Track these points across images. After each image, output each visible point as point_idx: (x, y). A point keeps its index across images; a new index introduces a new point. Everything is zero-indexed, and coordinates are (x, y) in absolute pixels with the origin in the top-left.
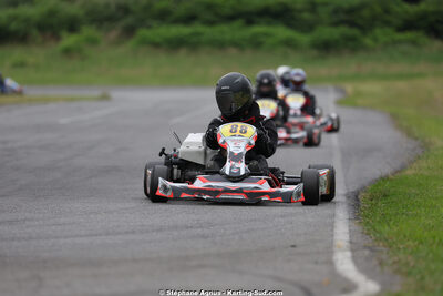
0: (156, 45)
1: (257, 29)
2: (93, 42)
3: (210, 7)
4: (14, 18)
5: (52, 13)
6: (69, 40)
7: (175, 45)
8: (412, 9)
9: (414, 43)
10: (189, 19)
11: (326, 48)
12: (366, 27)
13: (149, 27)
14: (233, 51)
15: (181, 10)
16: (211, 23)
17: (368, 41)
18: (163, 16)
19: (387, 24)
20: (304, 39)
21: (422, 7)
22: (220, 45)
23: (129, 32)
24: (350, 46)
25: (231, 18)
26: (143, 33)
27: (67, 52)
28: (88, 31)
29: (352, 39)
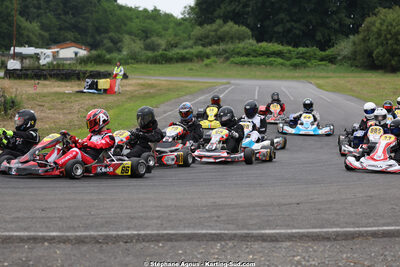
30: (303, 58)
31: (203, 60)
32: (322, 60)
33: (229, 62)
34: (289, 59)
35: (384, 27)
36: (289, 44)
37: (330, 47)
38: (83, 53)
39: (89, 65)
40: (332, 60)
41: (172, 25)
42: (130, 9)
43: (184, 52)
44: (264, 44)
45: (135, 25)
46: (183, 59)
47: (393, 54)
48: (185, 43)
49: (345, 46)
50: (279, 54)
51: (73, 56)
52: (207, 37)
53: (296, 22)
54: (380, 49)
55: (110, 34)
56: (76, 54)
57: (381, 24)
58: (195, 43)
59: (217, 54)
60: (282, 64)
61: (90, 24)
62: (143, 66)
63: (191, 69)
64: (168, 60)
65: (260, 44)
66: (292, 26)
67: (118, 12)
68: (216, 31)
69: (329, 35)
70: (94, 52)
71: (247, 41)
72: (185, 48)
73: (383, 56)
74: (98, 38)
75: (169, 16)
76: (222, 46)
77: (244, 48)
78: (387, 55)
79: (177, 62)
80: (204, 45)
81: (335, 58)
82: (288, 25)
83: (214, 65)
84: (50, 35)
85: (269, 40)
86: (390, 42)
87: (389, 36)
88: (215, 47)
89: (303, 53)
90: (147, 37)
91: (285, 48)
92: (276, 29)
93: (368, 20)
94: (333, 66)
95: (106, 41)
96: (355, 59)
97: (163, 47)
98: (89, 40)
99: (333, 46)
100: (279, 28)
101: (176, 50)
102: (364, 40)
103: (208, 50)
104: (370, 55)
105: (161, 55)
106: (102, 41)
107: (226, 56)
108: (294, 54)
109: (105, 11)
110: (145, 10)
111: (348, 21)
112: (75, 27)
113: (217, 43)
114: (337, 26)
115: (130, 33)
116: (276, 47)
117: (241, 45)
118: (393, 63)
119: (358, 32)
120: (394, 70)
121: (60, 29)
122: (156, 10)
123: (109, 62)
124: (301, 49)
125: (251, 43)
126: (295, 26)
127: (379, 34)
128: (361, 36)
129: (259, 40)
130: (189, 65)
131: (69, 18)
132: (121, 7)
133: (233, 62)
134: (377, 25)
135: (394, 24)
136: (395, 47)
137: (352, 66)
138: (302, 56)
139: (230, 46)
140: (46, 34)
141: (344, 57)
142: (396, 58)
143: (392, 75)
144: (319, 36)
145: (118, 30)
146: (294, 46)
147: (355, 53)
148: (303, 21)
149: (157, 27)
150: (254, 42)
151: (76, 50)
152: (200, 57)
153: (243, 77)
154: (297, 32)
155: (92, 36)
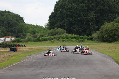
2: (55, 41)
3: (67, 37)
4: (46, 38)
5: (50, 38)
6: (52, 41)
7: (63, 41)
8: (89, 37)
10: (65, 38)
11: (80, 41)
12: (84, 39)
15: (64, 37)
18: (62, 38)
21: (90, 37)
23: (58, 40)
24: (82, 41)
25: (69, 38)
26: (60, 40)
27: (52, 42)
28: (54, 39)
31: (51, 40)
35: (107, 29)
36: (78, 35)
37: (90, 35)
38: (13, 39)
39: (15, 43)
40: (91, 39)
41: (42, 29)
42: (29, 25)
43: (45, 38)
44: (70, 35)
45: (30, 30)
46: (45, 40)
47: (110, 37)
48: (45, 35)
49: (95, 35)
50: (75, 38)
51: (10, 40)
52: (52, 33)
53: (80, 28)
54: (106, 35)
55: (23, 33)
56: (11, 39)
57: (106, 28)
58: (49, 35)
59: (55, 38)
61: (16, 30)
62: (32, 42)
63: (47, 43)
64: (40, 41)
65: (69, 35)
66: (79, 29)
67: (25, 26)
68: (55, 31)
69: (91, 32)
70: (17, 39)
71: (64, 34)
72: (45, 37)
73: (107, 37)
74: (19, 34)
75: (41, 27)
76: (57, 36)
77: (63, 36)
78: (108, 37)
79: (43, 41)
80: (51, 36)
82: (78, 29)
83: (54, 42)
84: (4, 34)
85: (72, 34)
86: (109, 33)
87: (109, 31)
88: (55, 36)
89: (82, 37)
90: (34, 33)
91: (76, 36)
92: (74, 30)
93: (102, 26)
94: (92, 41)
95: (21, 35)
96: (98, 39)
97: (39, 37)
98: (16, 35)
99: (91, 35)
100: (75, 30)
101: (42, 37)
102: (101, 33)
103: (52, 37)
104: (103, 37)
105: (38, 39)
106: (20, 35)
107: (58, 39)
108: (79, 38)
109: (21, 26)
110: (34, 25)
111: (96, 27)
112: (12, 31)
113: (55, 35)
114: (93, 29)
115: (29, 32)
116: (74, 35)
117: (63, 35)
118: (110, 40)
119: (99, 30)
120: (111, 42)
121: (7, 32)
122: (37, 25)
123: (21, 42)
124: (82, 36)
125: (66, 35)
126: (80, 29)
127: (106, 31)
128: (100, 31)
129: (68, 34)
130: (47, 42)
131: (10, 28)
132: (26, 24)
133: (60, 41)
134: (105, 28)
135: (110, 27)
136: (111, 34)
137: (97, 41)
138: (82, 38)
139: (59, 36)
140: (3, 33)
141: (95, 38)
142: (111, 38)
143: (110, 43)
144: (87, 32)
145: (25, 31)
146: (79, 35)
147: (98, 37)
148: (82, 27)
149: (37, 30)
150: (67, 34)
151: (11, 38)
152: (50, 39)
154: (81, 31)
155: (17, 34)
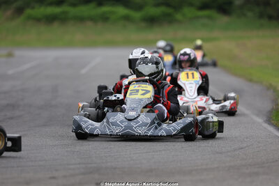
0: (38, 20)
1: (105, 9)
9: (209, 17)
13: (33, 8)
14: (90, 24)
16: (74, 5)
17: (179, 16)
19: (191, 5)
20: (137, 15)
22: (81, 19)
29: (168, 15)
30: (168, 5)
32: (204, 7)
33: (22, 18)
34: (139, 8)
60: (127, 18)
81: (230, 3)
153: (48, 44)
